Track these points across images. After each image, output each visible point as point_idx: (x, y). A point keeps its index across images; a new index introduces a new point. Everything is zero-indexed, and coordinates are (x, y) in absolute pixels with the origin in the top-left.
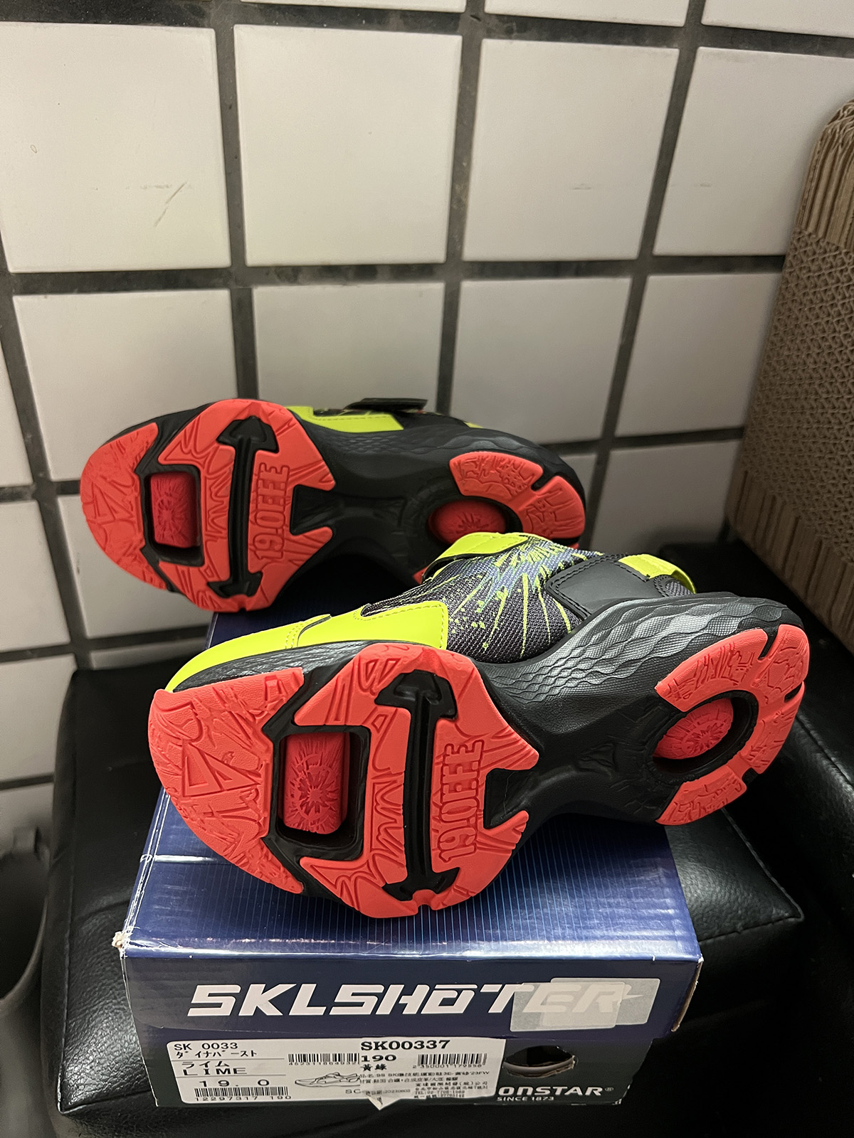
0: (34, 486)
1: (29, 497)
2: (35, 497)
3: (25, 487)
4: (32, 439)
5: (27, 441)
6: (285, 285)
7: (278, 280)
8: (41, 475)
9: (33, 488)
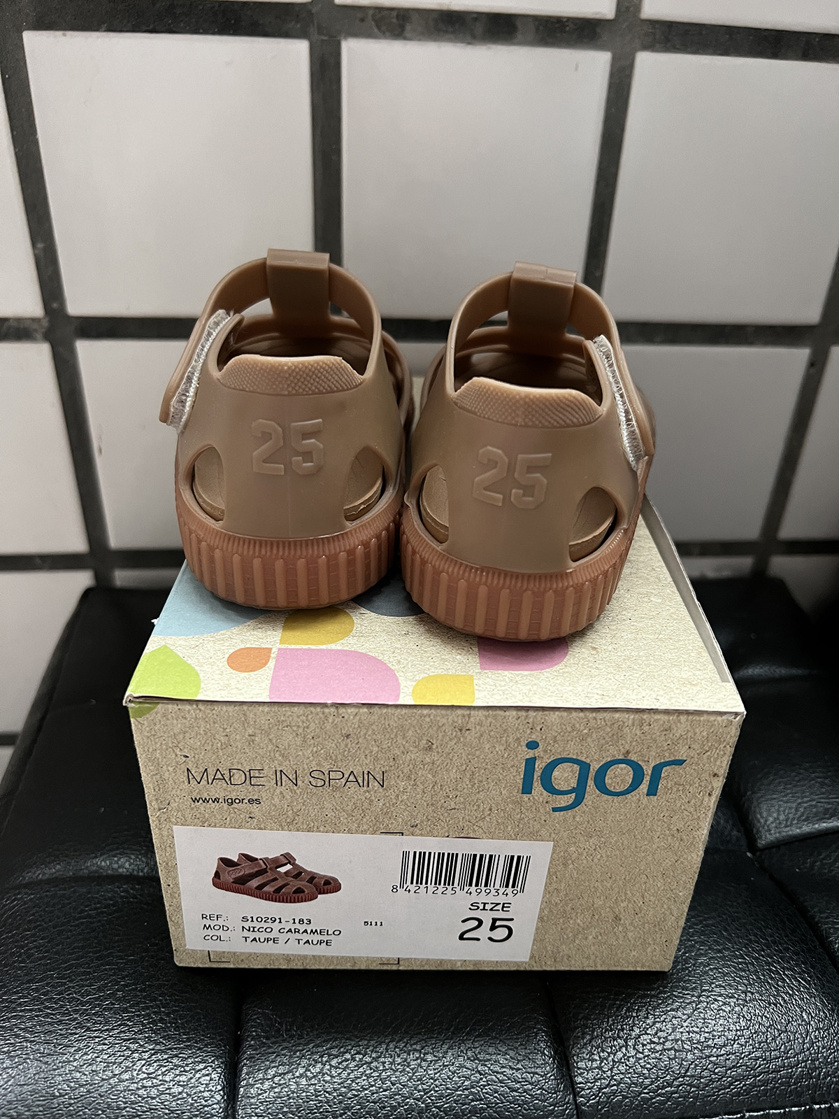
0: (47, 319)
1: (39, 336)
2: (48, 337)
3: (34, 320)
4: (45, 249)
5: (36, 252)
6: (386, 38)
7: (376, 30)
8: (55, 305)
9: (45, 323)
